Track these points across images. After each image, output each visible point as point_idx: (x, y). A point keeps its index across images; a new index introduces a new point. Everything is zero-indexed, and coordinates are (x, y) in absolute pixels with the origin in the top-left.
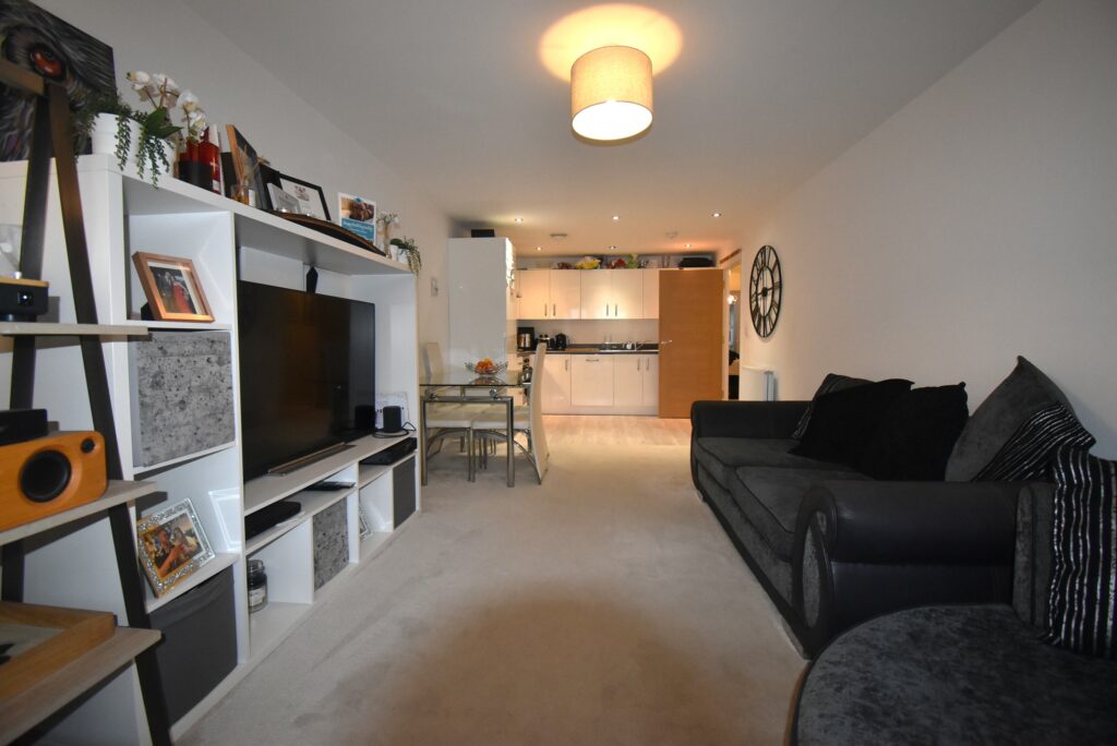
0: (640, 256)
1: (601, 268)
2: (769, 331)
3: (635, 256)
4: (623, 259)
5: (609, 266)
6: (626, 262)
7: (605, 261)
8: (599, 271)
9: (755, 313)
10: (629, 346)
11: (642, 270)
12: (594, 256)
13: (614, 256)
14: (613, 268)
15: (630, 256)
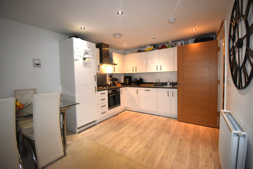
0: (173, 42)
1: (155, 50)
2: (244, 84)
3: (170, 42)
4: (165, 45)
5: (159, 49)
6: (167, 46)
7: (156, 47)
8: (154, 51)
9: (233, 64)
10: (168, 84)
11: (173, 48)
12: (151, 45)
13: (160, 44)
14: (160, 49)
15: (168, 43)
